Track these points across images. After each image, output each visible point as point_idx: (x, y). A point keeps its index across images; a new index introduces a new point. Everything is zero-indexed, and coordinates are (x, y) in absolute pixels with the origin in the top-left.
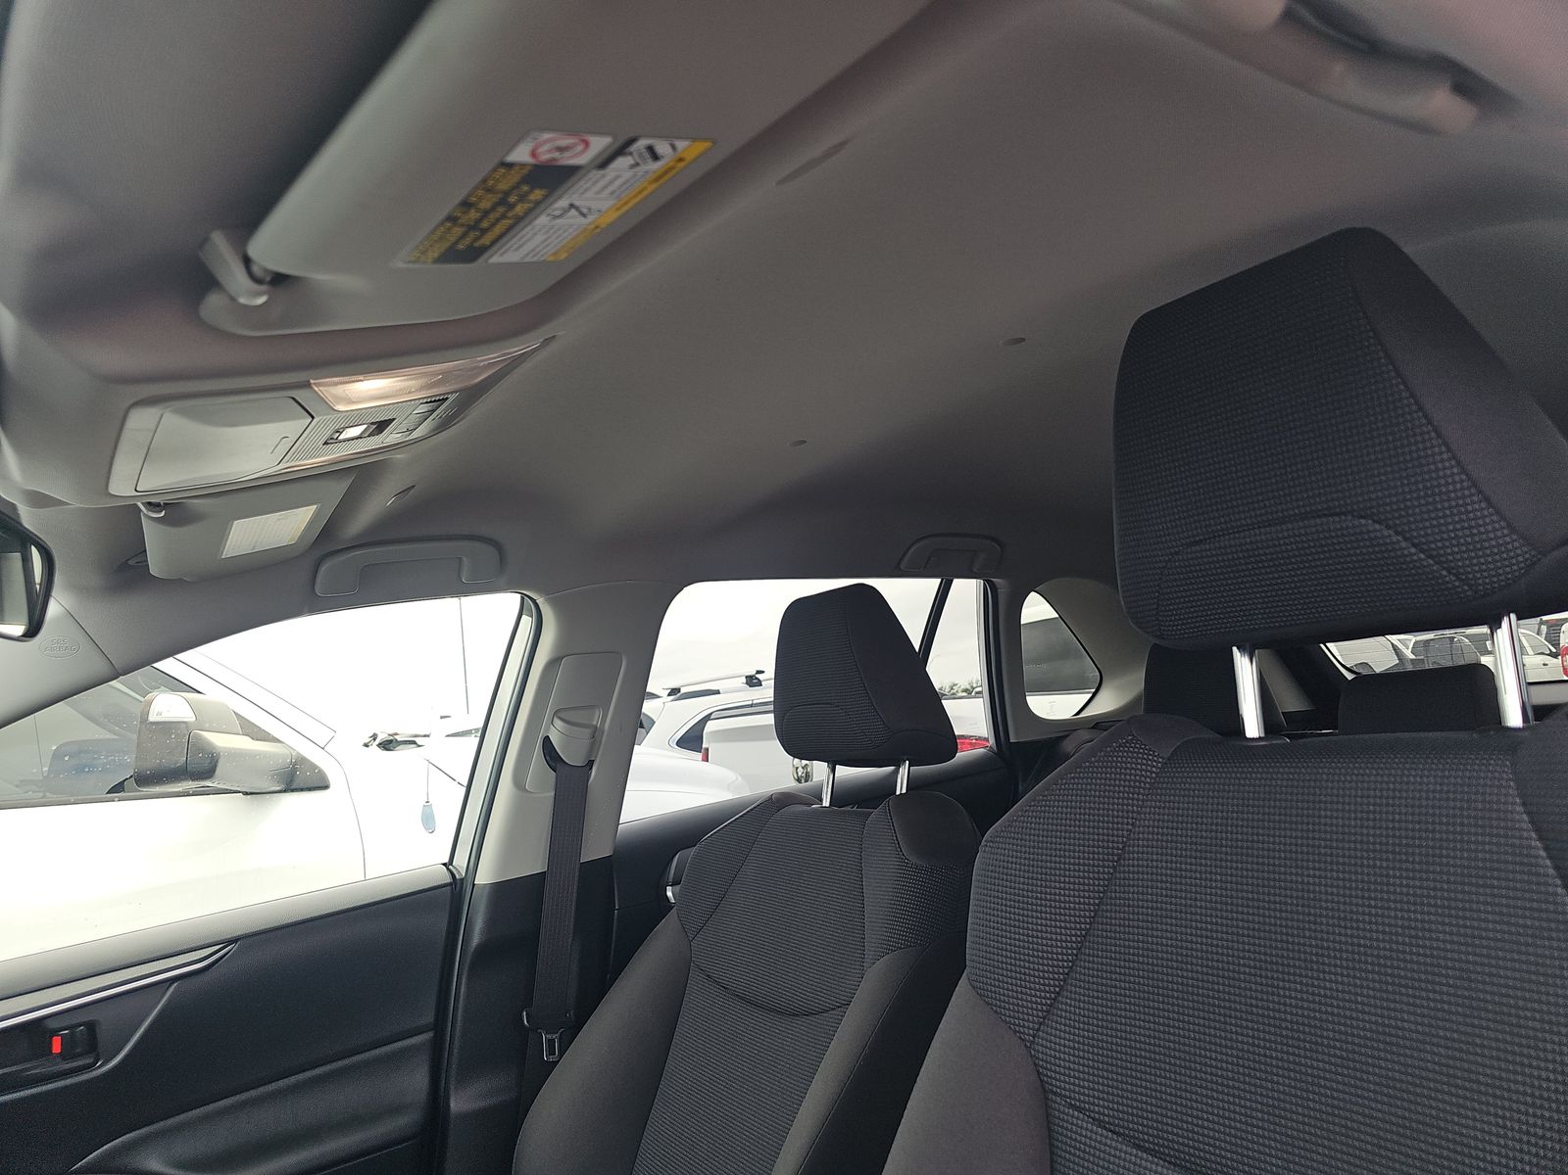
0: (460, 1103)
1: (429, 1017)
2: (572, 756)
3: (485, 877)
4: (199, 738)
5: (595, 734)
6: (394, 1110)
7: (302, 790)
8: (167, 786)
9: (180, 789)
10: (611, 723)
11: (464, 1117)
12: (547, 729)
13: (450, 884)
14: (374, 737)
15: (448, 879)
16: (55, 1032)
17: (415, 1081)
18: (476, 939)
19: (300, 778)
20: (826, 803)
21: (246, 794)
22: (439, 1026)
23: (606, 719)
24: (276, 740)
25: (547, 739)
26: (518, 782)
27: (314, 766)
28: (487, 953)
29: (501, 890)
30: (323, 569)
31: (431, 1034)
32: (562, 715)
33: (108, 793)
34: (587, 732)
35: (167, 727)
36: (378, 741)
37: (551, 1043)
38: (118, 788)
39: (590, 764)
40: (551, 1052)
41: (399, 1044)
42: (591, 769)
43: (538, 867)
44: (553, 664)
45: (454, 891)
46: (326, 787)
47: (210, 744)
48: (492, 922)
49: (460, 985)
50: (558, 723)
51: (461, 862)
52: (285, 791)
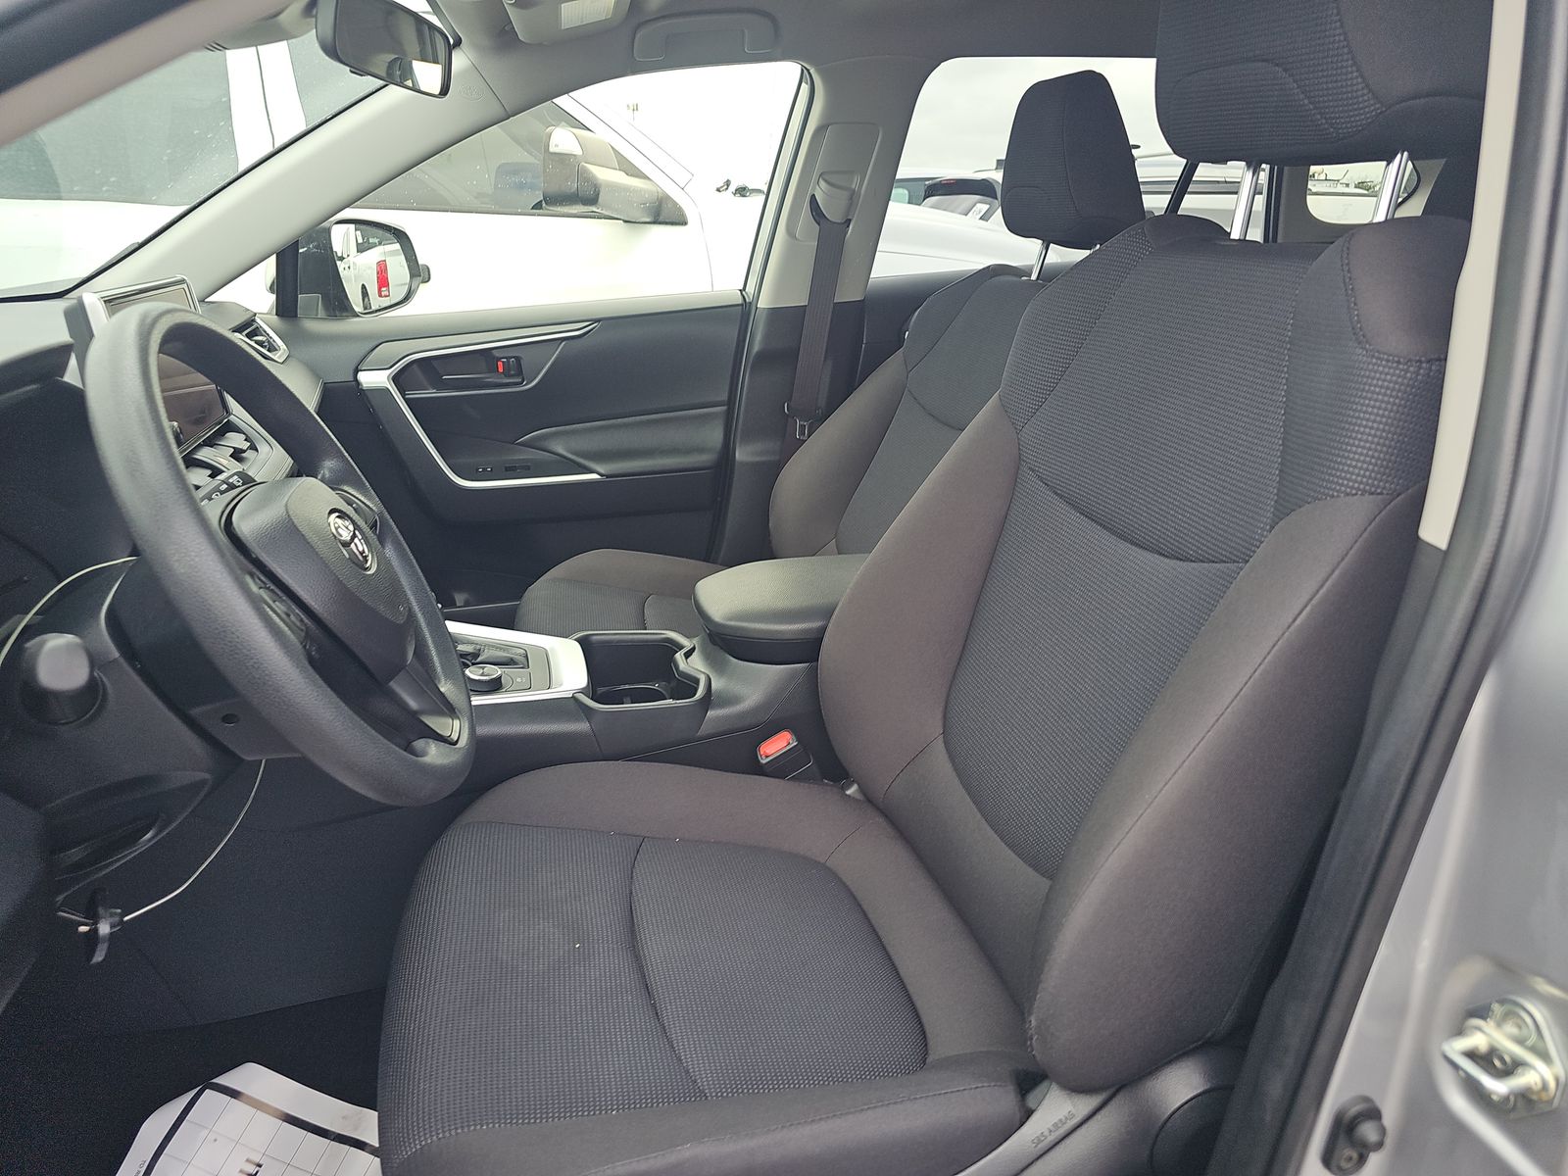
0: (740, 455)
1: (724, 397)
2: (833, 214)
3: (763, 303)
4: (586, 170)
5: (853, 196)
6: (701, 450)
7: (666, 223)
8: (567, 207)
9: (576, 212)
10: (867, 188)
11: (743, 464)
12: (814, 189)
13: (742, 305)
14: (728, 183)
15: (740, 301)
16: (499, 359)
17: (714, 436)
18: (756, 348)
19: (664, 213)
20: (1034, 277)
21: (625, 221)
22: (730, 402)
23: (863, 184)
24: (646, 177)
25: (813, 197)
26: (790, 232)
27: (675, 204)
28: (764, 359)
29: (775, 313)
30: (638, 36)
31: (725, 408)
32: (826, 177)
33: (533, 208)
34: (845, 194)
35: (562, 158)
36: (732, 188)
37: (802, 427)
38: (538, 206)
39: (849, 221)
40: (802, 433)
41: (705, 410)
42: (848, 226)
43: (801, 300)
44: (820, 130)
45: (744, 310)
46: (686, 224)
47: (594, 176)
48: (767, 336)
49: (745, 378)
50: (822, 183)
51: (751, 289)
52: (655, 222)
